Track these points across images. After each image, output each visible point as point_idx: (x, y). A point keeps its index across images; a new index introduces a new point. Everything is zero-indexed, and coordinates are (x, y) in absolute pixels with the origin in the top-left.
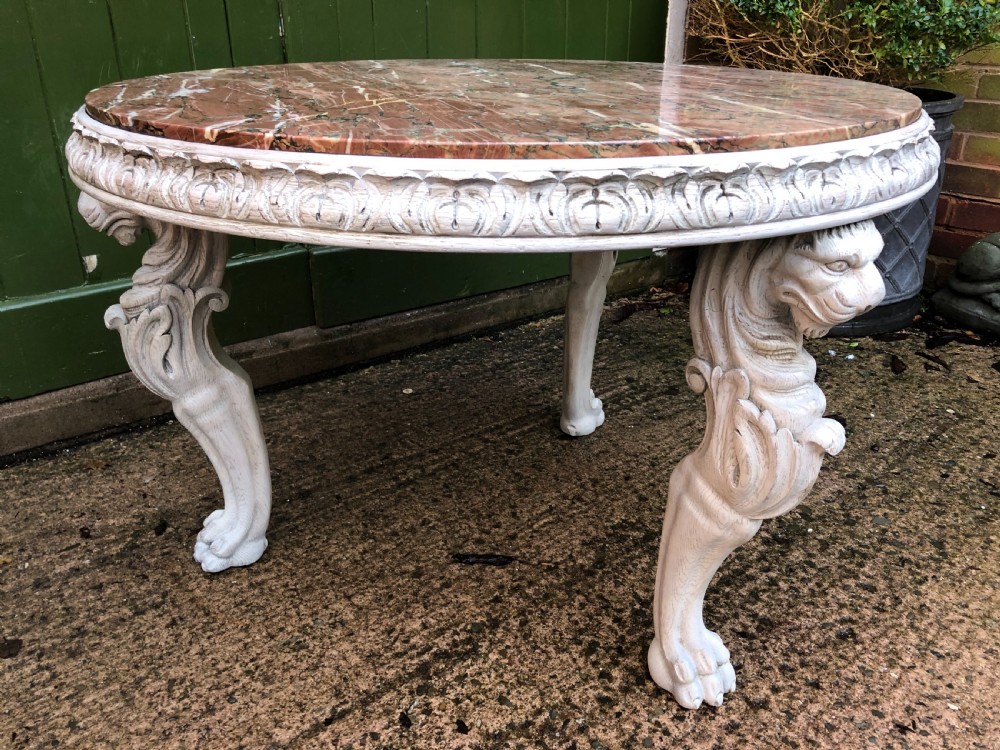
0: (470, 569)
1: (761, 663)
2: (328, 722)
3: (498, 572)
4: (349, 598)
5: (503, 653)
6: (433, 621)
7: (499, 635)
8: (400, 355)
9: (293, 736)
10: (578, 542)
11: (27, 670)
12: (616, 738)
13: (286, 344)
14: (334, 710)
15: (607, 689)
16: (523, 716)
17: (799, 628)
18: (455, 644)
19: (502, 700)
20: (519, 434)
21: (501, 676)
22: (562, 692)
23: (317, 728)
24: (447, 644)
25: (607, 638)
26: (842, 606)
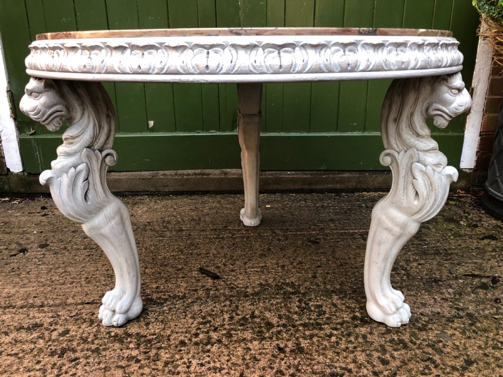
0: (200, 275)
1: (271, 364)
2: (88, 303)
3: (209, 280)
4: (146, 268)
5: (170, 309)
6: (162, 287)
7: (178, 302)
8: (283, 192)
9: (73, 302)
10: (258, 282)
11: (40, 253)
12: (167, 358)
13: (226, 174)
14: (94, 300)
15: (190, 340)
16: (146, 333)
17: (314, 360)
18: (160, 298)
19: (147, 324)
20: (293, 235)
21: (158, 316)
22: (172, 332)
23: (82, 303)
24: (156, 297)
25: (217, 322)
26: (354, 361)
